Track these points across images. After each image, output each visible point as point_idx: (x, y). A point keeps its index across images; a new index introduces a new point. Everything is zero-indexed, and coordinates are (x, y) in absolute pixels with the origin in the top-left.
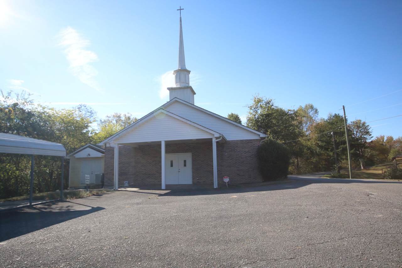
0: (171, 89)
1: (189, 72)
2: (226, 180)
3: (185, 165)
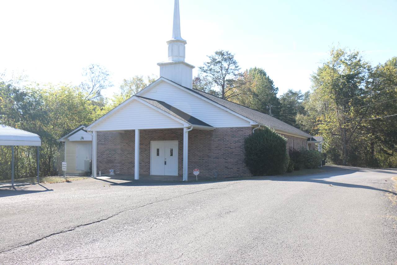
0: (162, 65)
1: (185, 42)
2: (196, 173)
3: (172, 155)
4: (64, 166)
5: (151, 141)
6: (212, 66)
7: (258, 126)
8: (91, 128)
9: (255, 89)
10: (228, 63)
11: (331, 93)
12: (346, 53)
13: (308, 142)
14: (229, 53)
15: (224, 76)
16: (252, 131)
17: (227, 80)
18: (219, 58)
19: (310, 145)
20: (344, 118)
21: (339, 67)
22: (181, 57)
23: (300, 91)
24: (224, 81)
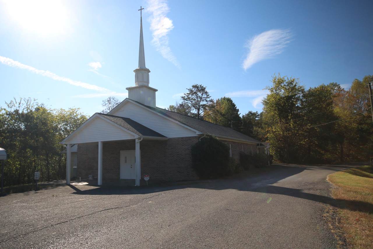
0: (130, 89)
1: (149, 71)
2: (147, 179)
4: (36, 176)
5: (121, 151)
6: (190, 96)
7: (203, 135)
8: (65, 141)
9: (223, 112)
10: (202, 93)
11: (275, 110)
12: (285, 81)
13: (258, 147)
14: (202, 86)
15: (199, 102)
16: (199, 140)
17: (201, 105)
18: (194, 90)
19: (259, 149)
20: (286, 128)
21: (280, 91)
22: (145, 82)
23: (257, 112)
24: (199, 106)
